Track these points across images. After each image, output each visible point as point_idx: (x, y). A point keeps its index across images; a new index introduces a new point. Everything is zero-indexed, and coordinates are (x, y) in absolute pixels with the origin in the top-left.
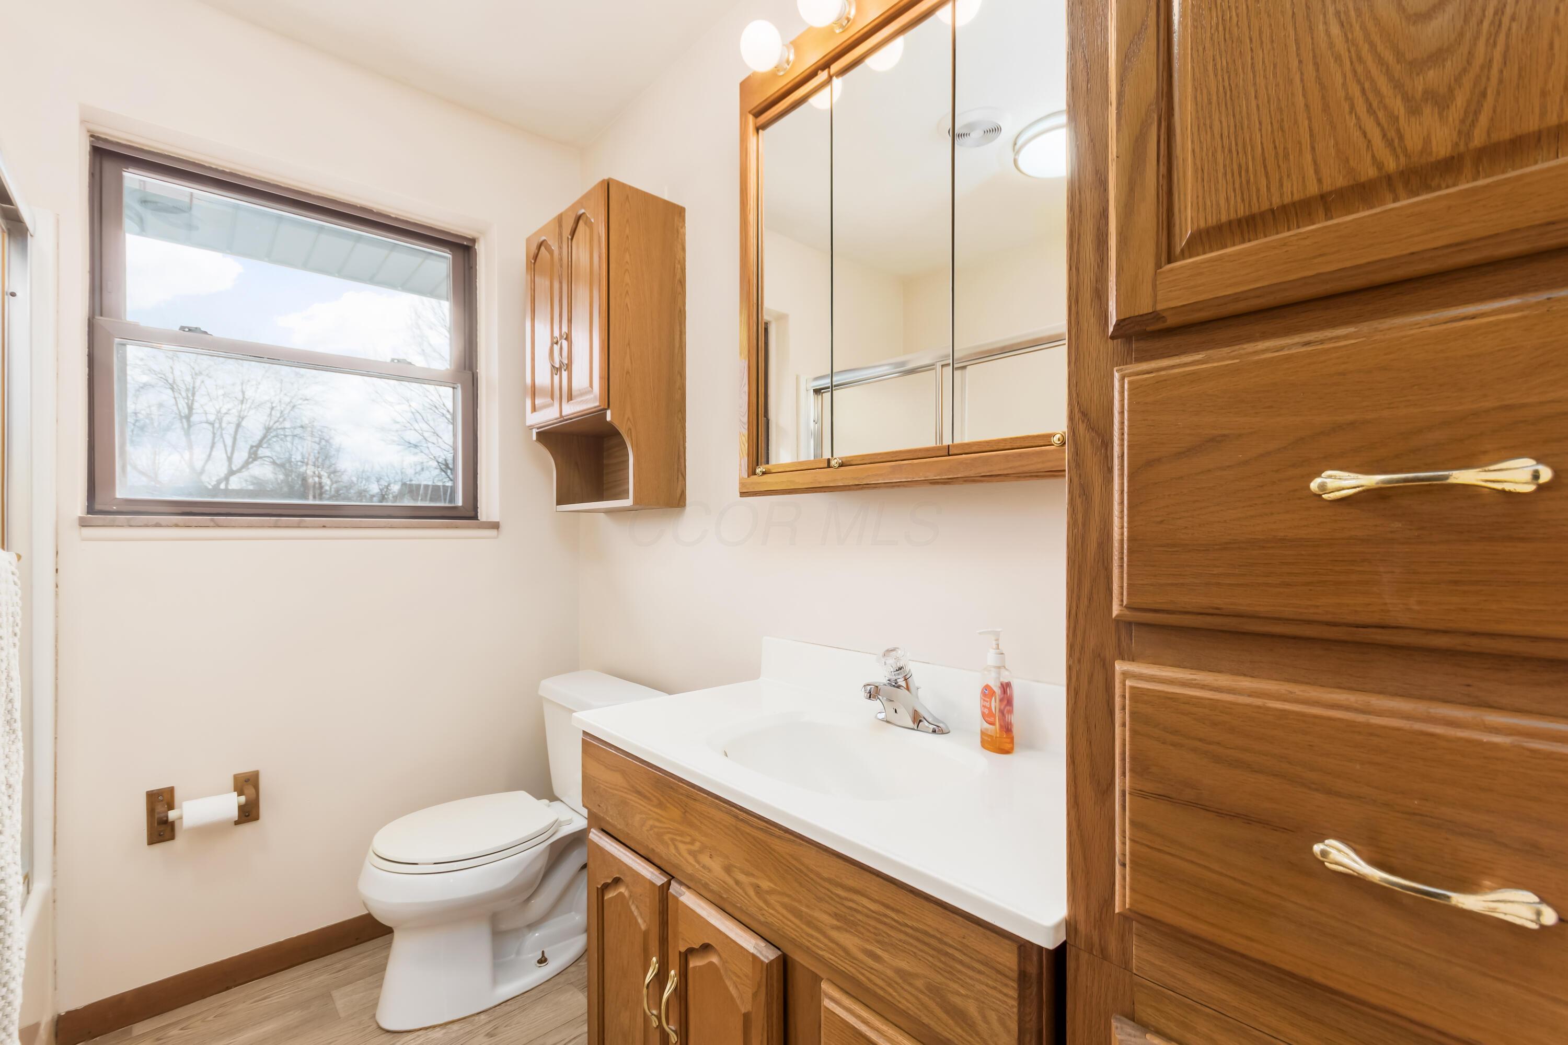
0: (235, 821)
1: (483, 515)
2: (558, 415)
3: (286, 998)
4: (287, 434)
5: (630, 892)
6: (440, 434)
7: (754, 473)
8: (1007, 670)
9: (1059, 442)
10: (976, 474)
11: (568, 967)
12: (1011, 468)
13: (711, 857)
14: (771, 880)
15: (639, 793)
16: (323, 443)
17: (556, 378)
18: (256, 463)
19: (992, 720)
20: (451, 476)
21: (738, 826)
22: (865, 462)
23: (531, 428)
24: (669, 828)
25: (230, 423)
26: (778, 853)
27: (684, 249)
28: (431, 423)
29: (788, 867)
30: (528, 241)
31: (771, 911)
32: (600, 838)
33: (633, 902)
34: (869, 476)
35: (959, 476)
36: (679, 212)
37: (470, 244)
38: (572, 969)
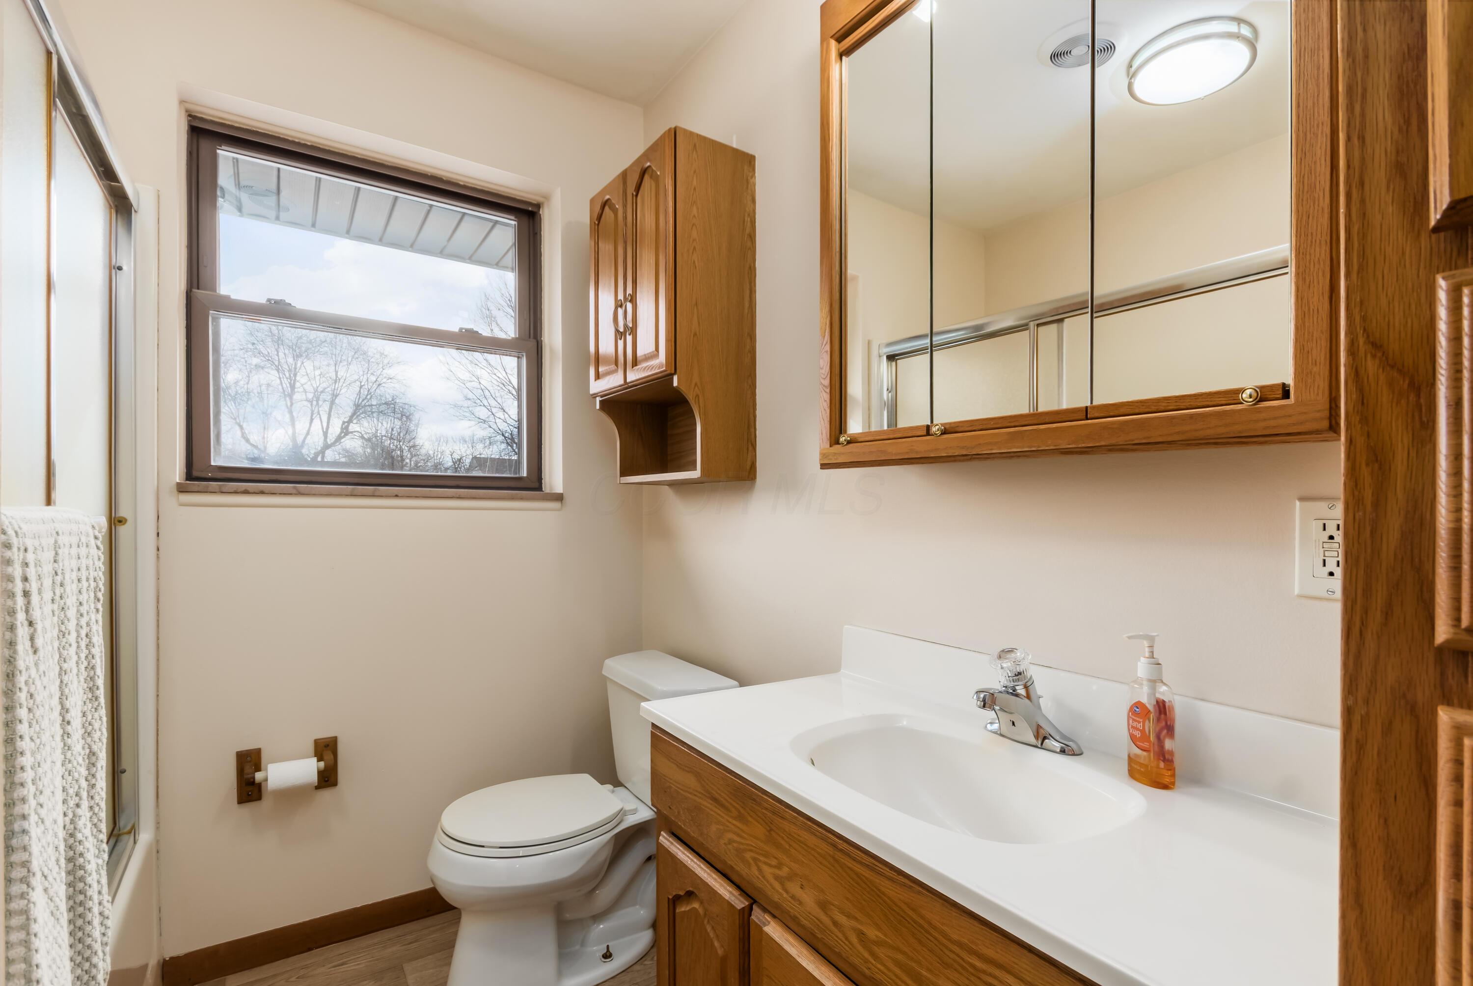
0: (316, 786)
1: (546, 488)
2: (622, 382)
3: (361, 966)
4: (373, 410)
5: (706, 910)
6: (507, 410)
7: (837, 442)
8: (1165, 684)
9: (1251, 400)
10: (1126, 441)
11: (634, 964)
12: (1178, 433)
13: (802, 887)
14: (879, 929)
15: (715, 800)
16: (404, 418)
17: (621, 343)
18: (348, 437)
19: (1146, 745)
20: (516, 450)
21: (836, 857)
22: (974, 429)
23: (594, 396)
24: (752, 846)
25: (325, 401)
26: (889, 898)
27: (754, 201)
28: (499, 400)
29: (902, 917)
30: (592, 201)
31: (879, 966)
32: (672, 843)
33: (708, 921)
34: (980, 444)
35: (1103, 443)
36: (750, 160)
37: (535, 210)
38: (637, 967)
